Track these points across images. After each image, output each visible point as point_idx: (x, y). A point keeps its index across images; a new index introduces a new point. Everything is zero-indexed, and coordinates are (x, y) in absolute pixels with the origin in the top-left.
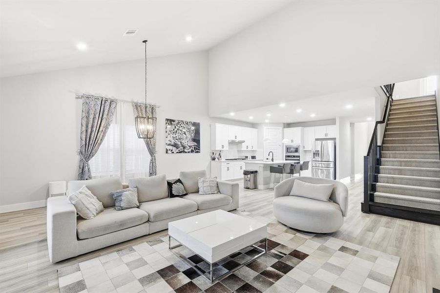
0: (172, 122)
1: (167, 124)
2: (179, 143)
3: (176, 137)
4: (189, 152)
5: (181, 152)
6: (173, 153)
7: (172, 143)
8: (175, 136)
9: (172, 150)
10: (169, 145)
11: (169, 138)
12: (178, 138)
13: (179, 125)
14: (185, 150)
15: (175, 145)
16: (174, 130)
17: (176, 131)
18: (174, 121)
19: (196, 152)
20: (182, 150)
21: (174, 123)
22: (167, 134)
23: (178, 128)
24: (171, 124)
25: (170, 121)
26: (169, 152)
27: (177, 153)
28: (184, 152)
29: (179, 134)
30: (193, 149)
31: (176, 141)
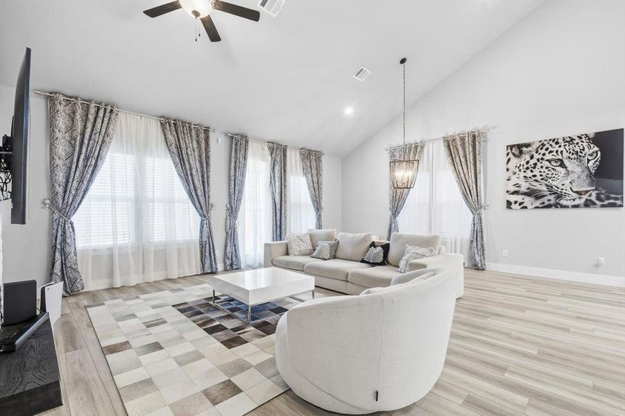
0: (524, 149)
1: (511, 155)
2: (545, 188)
3: (535, 176)
4: (576, 206)
5: (549, 206)
6: (526, 207)
7: (523, 189)
8: (529, 174)
9: (520, 204)
10: (515, 193)
11: (514, 180)
12: (539, 178)
13: (543, 151)
14: (563, 202)
15: (531, 193)
16: (528, 163)
17: (535, 164)
18: (528, 145)
19: (603, 206)
20: (553, 202)
21: (530, 149)
22: (510, 173)
23: (541, 156)
24: (521, 152)
25: (518, 149)
26: (513, 206)
27: (536, 208)
28: (557, 205)
29: (544, 169)
30: (593, 198)
31: (535, 183)
